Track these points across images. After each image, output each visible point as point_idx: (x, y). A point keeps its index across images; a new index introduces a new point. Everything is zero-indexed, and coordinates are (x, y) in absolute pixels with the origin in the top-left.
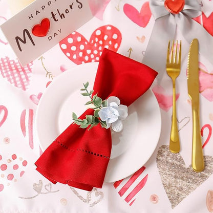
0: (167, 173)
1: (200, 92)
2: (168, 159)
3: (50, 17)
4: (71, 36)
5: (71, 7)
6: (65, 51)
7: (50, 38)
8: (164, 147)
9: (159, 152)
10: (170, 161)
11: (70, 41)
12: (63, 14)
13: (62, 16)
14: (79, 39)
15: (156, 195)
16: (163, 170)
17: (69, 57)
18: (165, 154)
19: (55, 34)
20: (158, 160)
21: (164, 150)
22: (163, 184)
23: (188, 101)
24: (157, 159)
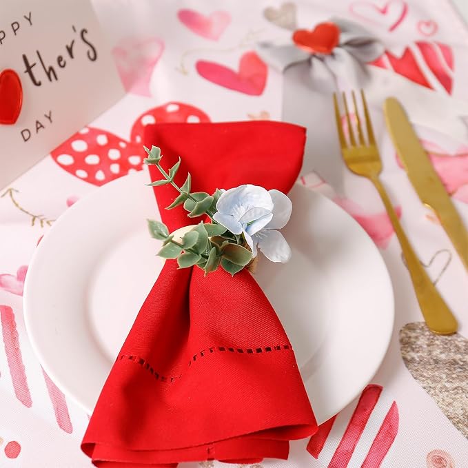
0: (448, 385)
1: (450, 194)
2: (434, 353)
3: (20, 69)
4: (78, 136)
5: (70, 50)
6: (71, 169)
7: (26, 135)
8: (410, 327)
9: (401, 341)
10: (443, 356)
11: (80, 146)
12: (51, 69)
13: (50, 72)
14: (102, 140)
15: (440, 452)
16: (435, 381)
17: (85, 179)
18: (422, 341)
19: (39, 126)
20: (408, 362)
21: (413, 335)
22: (450, 418)
23: (428, 217)
24: (404, 359)
